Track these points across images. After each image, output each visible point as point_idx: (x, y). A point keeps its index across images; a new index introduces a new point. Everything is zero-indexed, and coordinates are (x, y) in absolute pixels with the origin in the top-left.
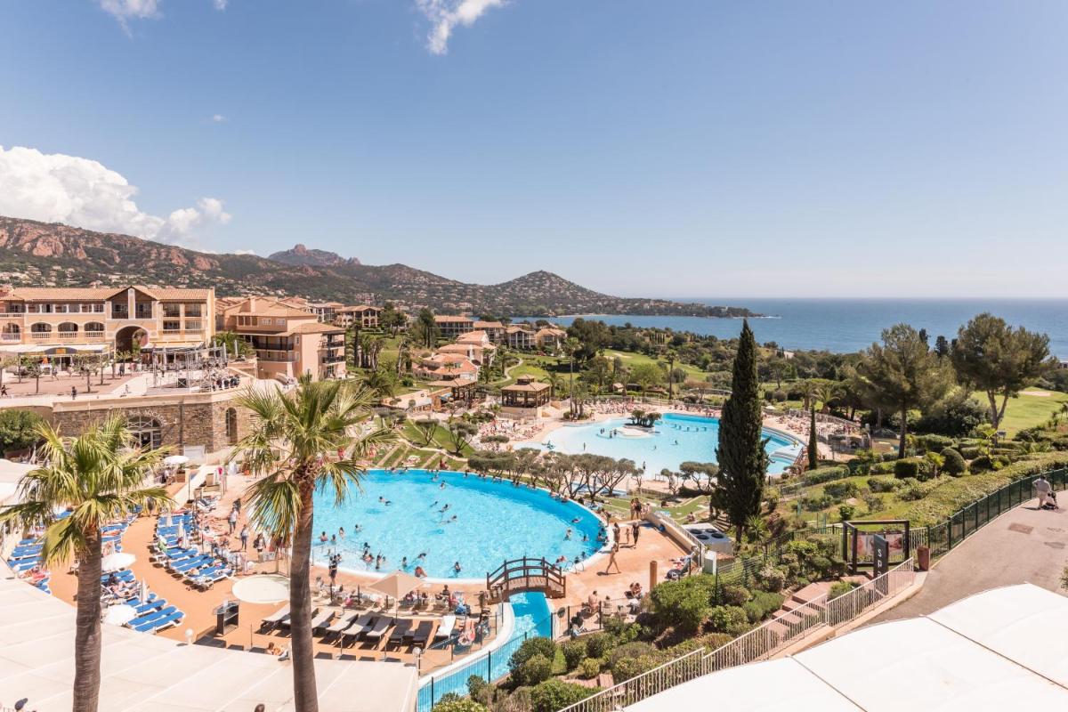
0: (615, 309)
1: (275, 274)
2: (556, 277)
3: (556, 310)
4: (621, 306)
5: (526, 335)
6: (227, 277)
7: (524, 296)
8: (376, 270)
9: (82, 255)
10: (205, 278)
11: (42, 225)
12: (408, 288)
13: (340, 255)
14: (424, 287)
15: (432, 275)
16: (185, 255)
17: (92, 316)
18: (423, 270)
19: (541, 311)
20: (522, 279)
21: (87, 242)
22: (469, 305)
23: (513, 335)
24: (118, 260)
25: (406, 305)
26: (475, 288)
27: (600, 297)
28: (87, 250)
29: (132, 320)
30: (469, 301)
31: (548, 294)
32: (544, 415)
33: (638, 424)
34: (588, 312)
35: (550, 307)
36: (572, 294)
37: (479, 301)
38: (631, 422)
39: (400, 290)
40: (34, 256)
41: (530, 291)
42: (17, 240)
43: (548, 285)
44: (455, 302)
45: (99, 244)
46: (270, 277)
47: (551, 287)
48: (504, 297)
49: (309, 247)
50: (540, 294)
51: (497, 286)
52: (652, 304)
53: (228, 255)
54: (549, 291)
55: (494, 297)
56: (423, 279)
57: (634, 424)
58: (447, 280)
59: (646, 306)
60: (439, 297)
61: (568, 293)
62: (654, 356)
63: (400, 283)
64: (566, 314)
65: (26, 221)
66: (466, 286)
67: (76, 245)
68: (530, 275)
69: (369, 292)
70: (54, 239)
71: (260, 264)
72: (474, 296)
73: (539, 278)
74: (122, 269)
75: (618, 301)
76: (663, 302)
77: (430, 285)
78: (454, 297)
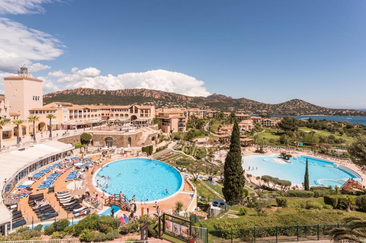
0: (328, 113)
1: (207, 102)
2: (302, 101)
3: (301, 113)
4: (331, 112)
5: (270, 122)
6: (195, 103)
7: (288, 108)
8: (235, 100)
9: (164, 98)
10: (190, 103)
11: (157, 91)
12: (246, 106)
13: (226, 96)
14: (251, 105)
15: (254, 101)
16: (186, 97)
17: (126, 112)
18: (251, 100)
19: (294, 113)
20: (288, 102)
21: (165, 95)
22: (266, 111)
23: (265, 121)
24: (171, 99)
25: (244, 111)
26: (269, 105)
27: (322, 109)
28: (165, 97)
29: (134, 114)
30: (266, 110)
31: (298, 107)
32: (249, 150)
33: (283, 158)
34: (315, 114)
35: (298, 112)
36: (309, 107)
37: (270, 110)
38: (280, 157)
39: (243, 106)
40: (155, 98)
41: (291, 106)
42: (152, 95)
43: (298, 104)
44: (261, 110)
45: (167, 95)
46: (206, 103)
47: (300, 105)
48: (280, 108)
49: (217, 94)
50: (295, 107)
51: (278, 104)
52: (347, 111)
53: (196, 97)
54: (298, 106)
55: (276, 108)
56: (250, 102)
57: (281, 158)
58: (259, 103)
59: (344, 112)
60: (256, 108)
61: (307, 107)
62: (332, 132)
63: (243, 104)
64: (305, 115)
65: (154, 90)
66: (265, 105)
67: (163, 96)
68: (291, 101)
69: (233, 107)
70: (159, 94)
71: (204, 99)
72: (268, 108)
73: (295, 101)
74: (172, 101)
75: (330, 110)
76: (354, 110)
77: (253, 104)
78: (261, 108)
